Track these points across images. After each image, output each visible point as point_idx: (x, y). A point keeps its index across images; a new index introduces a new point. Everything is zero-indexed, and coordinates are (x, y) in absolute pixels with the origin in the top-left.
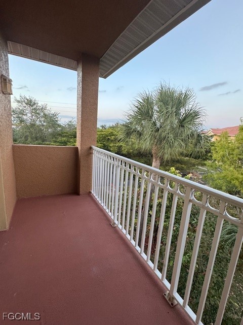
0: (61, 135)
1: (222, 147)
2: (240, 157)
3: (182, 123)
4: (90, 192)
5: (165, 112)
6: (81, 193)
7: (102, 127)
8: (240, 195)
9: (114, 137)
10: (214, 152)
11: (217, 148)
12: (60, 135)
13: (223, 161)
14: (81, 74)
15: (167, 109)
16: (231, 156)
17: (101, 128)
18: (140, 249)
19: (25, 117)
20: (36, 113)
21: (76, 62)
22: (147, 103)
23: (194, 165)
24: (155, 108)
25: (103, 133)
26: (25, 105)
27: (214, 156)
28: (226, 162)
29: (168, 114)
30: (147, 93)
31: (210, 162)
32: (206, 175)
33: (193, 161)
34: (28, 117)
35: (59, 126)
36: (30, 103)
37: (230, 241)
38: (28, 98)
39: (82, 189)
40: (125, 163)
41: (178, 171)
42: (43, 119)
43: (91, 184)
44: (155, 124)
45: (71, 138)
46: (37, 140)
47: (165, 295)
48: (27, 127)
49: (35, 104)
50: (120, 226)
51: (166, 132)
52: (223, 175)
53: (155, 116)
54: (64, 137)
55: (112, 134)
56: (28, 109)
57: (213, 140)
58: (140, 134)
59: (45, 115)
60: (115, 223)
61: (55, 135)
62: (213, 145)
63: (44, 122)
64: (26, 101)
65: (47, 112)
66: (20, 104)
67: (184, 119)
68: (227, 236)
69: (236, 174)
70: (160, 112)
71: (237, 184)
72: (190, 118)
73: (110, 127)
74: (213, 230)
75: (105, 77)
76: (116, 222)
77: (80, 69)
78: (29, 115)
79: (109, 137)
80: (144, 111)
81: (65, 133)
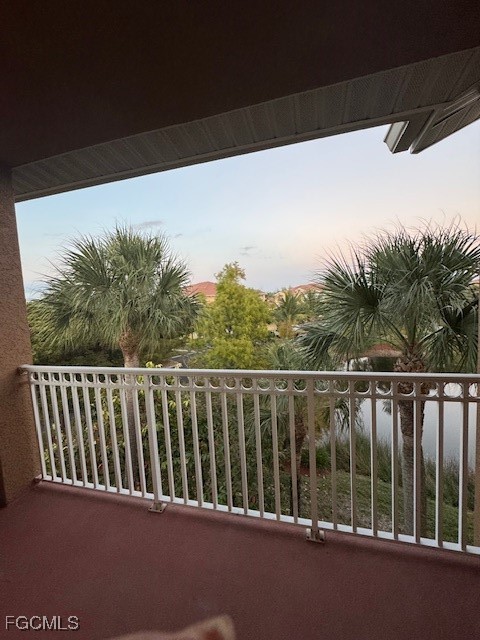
3: (165, 288)
4: (35, 482)
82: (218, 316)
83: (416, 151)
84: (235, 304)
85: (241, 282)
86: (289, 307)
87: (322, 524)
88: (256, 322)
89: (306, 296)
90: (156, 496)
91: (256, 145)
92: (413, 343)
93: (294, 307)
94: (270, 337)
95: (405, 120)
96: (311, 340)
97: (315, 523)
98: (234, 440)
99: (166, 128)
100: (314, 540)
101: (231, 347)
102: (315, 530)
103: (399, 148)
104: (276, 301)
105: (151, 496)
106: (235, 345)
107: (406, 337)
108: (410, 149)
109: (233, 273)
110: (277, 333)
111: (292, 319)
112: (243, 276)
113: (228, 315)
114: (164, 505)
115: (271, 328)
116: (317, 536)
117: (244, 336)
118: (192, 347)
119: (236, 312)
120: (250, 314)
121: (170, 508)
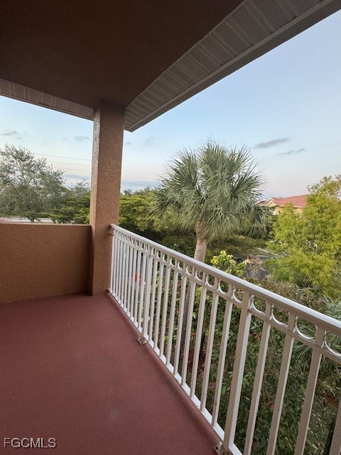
0: (66, 202)
1: (287, 223)
2: (310, 236)
3: (235, 193)
4: (108, 291)
5: (212, 178)
6: (94, 292)
7: (126, 192)
8: (312, 287)
9: (143, 207)
10: (276, 230)
11: (280, 224)
12: (64, 203)
13: (288, 242)
14: (98, 126)
15: (215, 174)
16: (299, 235)
17: (124, 194)
18: (180, 378)
19: (11, 176)
20: (28, 170)
21: (91, 110)
22: (189, 165)
23: (251, 247)
24: (200, 171)
25: (126, 202)
26: (12, 159)
27: (278, 235)
28: (292, 243)
29: (217, 181)
30: (189, 152)
31: (272, 242)
32: (268, 260)
33: (251, 241)
34: (16, 176)
35: (64, 189)
36: (20, 156)
37: (302, 353)
38: (18, 149)
39: (96, 287)
40: (160, 252)
41: (231, 256)
42: (39, 180)
43: (109, 278)
44: (198, 193)
45: (81, 207)
46: (29, 209)
47: (217, 448)
48: (14, 191)
49: (28, 158)
50: (152, 343)
51: (213, 204)
52: (289, 261)
53: (200, 182)
54: (69, 205)
55: (139, 204)
56: (17, 166)
57: (275, 213)
58: (179, 206)
59: (43, 175)
60: (144, 339)
61: (56, 203)
62: (275, 219)
63: (41, 184)
64: (15, 153)
65: (45, 170)
66: (5, 157)
67: (238, 187)
68: (298, 347)
69: (306, 260)
70: (206, 176)
71: (308, 272)
72: (245, 187)
73: (137, 193)
74: (279, 338)
75: (132, 130)
76: (146, 337)
77: (98, 119)
78: (18, 173)
79: (136, 208)
80: (185, 175)
81: (71, 199)
84: (324, 219)
106: (313, 260)
113: (313, 228)
119: (324, 227)
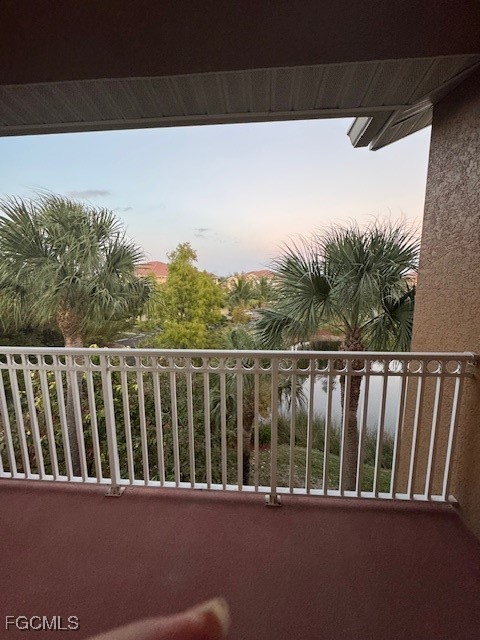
3: (115, 267)
5: (78, 246)
82: (170, 298)
83: (374, 149)
84: (188, 287)
85: (194, 264)
86: (242, 292)
87: (280, 490)
88: (209, 305)
89: (259, 282)
90: (114, 481)
91: (228, 116)
92: (356, 328)
93: (247, 292)
94: (223, 321)
95: (369, 116)
96: (266, 324)
97: (274, 490)
98: (183, 424)
99: (128, 79)
100: (273, 504)
101: (184, 331)
102: (273, 495)
103: (361, 143)
104: (229, 286)
105: (108, 481)
106: (187, 328)
107: (350, 323)
108: (370, 146)
109: (186, 253)
110: (229, 318)
111: (246, 304)
112: (194, 257)
113: (181, 297)
114: (123, 488)
115: (224, 312)
116: (276, 500)
117: (196, 320)
118: (141, 331)
119: (190, 294)
120: (204, 296)
121: (129, 490)
